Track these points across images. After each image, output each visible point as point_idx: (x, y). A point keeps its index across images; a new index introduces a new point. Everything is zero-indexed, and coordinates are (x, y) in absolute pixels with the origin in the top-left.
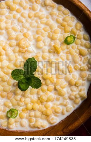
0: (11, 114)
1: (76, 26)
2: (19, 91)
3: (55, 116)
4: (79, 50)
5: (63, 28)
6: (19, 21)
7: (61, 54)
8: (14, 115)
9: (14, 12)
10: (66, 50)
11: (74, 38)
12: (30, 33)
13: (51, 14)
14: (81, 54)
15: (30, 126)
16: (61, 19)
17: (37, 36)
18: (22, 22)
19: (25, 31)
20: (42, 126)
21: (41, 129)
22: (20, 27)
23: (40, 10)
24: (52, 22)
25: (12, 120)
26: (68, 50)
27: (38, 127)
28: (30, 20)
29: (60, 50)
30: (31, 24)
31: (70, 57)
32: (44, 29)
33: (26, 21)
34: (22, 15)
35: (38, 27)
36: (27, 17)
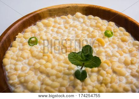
4: (121, 39)
5: (99, 28)
6: (57, 32)
7: (106, 46)
9: (51, 28)
10: (108, 43)
11: (112, 33)
13: (84, 22)
14: (123, 41)
18: (61, 33)
22: (60, 36)
26: (110, 42)
28: (67, 30)
30: (69, 33)
31: (115, 46)
33: (64, 31)
34: (59, 28)
35: (76, 33)
36: (64, 29)
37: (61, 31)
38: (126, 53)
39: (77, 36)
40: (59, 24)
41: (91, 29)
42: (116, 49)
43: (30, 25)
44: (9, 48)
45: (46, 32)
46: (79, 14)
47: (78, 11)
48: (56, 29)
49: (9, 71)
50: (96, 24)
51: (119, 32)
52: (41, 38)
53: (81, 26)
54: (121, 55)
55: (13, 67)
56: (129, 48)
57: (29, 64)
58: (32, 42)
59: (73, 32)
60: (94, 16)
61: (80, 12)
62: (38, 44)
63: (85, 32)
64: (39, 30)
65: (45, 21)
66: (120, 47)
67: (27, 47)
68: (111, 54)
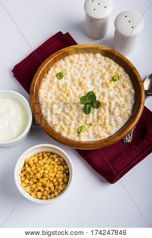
0: (81, 130)
1: (118, 69)
2: (84, 114)
3: (112, 129)
4: (123, 85)
5: (110, 71)
6: (79, 69)
7: (110, 88)
8: (83, 130)
9: (75, 64)
10: (113, 86)
11: (118, 77)
12: (88, 77)
14: (124, 87)
15: (95, 137)
16: (107, 66)
17: (93, 78)
19: (84, 75)
20: (104, 136)
21: (103, 138)
23: (93, 62)
24: (101, 68)
25: (82, 134)
26: (115, 86)
27: (100, 137)
28: (86, 69)
29: (109, 85)
30: (87, 71)
31: (117, 90)
32: (96, 73)
33: (84, 69)
34: (81, 65)
35: (92, 72)
36: (84, 67)
37: (82, 68)
38: (122, 97)
39: (92, 75)
40: (81, 61)
41: (104, 71)
42: (117, 93)
43: (60, 60)
44: (43, 79)
45: (70, 68)
46: (99, 55)
47: (98, 52)
48: (78, 66)
49: (42, 97)
50: (109, 66)
51: (124, 77)
52: (66, 74)
53: (98, 66)
54: (118, 99)
55: (45, 95)
56: (126, 94)
57: (55, 94)
58: (60, 76)
59: (90, 71)
60: (110, 58)
61: (100, 53)
62: (63, 78)
63: (99, 72)
64: (66, 65)
65: (71, 57)
66: (120, 91)
67: (56, 80)
68: (112, 97)
